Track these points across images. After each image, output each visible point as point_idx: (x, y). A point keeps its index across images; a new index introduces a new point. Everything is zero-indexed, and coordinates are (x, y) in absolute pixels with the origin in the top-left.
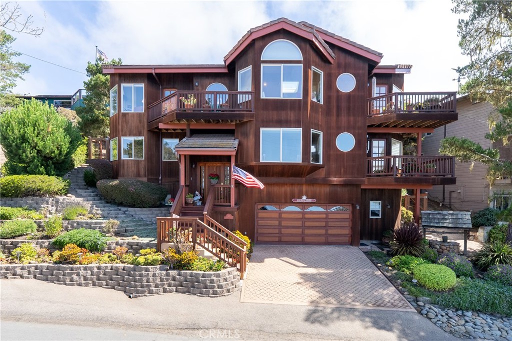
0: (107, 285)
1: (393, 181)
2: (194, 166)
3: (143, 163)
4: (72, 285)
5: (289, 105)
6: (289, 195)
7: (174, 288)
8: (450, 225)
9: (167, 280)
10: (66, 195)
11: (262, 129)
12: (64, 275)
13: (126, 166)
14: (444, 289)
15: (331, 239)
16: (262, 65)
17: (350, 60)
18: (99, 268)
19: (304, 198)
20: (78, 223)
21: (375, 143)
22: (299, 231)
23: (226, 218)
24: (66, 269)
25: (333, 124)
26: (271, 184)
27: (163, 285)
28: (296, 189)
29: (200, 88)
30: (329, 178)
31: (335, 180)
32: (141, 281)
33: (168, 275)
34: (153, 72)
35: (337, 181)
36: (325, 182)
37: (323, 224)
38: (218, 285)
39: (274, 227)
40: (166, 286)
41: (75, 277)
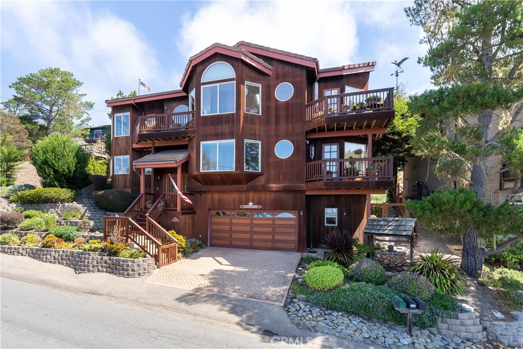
0: (66, 264)
1: (323, 185)
2: (159, 178)
3: (129, 176)
4: (46, 262)
5: (224, 119)
6: (237, 202)
7: (105, 269)
8: (391, 233)
9: (101, 263)
10: (72, 202)
11: (202, 143)
12: (43, 255)
13: (117, 180)
14: (323, 289)
15: (277, 245)
16: (202, 87)
17: (288, 69)
18: (63, 252)
19: (251, 204)
20: (71, 222)
21: (327, 148)
22: (248, 236)
23: (173, 221)
24: (44, 251)
25: (273, 133)
26: (222, 192)
27: (98, 266)
28: (243, 196)
29: (169, 111)
30: (268, 185)
31: (274, 186)
32: (84, 262)
33: (102, 259)
34: (133, 102)
35: (275, 188)
36: (266, 189)
37: (270, 230)
38: (132, 269)
39: (225, 232)
40: (100, 268)
41: (48, 256)
